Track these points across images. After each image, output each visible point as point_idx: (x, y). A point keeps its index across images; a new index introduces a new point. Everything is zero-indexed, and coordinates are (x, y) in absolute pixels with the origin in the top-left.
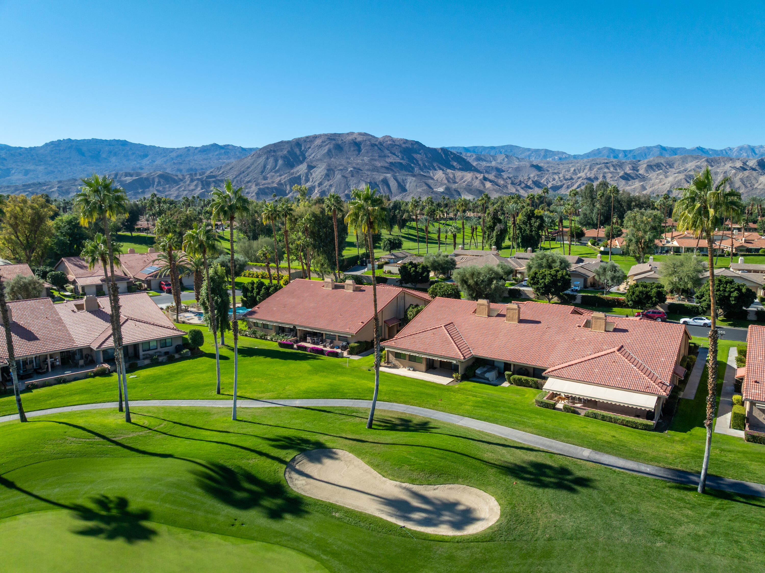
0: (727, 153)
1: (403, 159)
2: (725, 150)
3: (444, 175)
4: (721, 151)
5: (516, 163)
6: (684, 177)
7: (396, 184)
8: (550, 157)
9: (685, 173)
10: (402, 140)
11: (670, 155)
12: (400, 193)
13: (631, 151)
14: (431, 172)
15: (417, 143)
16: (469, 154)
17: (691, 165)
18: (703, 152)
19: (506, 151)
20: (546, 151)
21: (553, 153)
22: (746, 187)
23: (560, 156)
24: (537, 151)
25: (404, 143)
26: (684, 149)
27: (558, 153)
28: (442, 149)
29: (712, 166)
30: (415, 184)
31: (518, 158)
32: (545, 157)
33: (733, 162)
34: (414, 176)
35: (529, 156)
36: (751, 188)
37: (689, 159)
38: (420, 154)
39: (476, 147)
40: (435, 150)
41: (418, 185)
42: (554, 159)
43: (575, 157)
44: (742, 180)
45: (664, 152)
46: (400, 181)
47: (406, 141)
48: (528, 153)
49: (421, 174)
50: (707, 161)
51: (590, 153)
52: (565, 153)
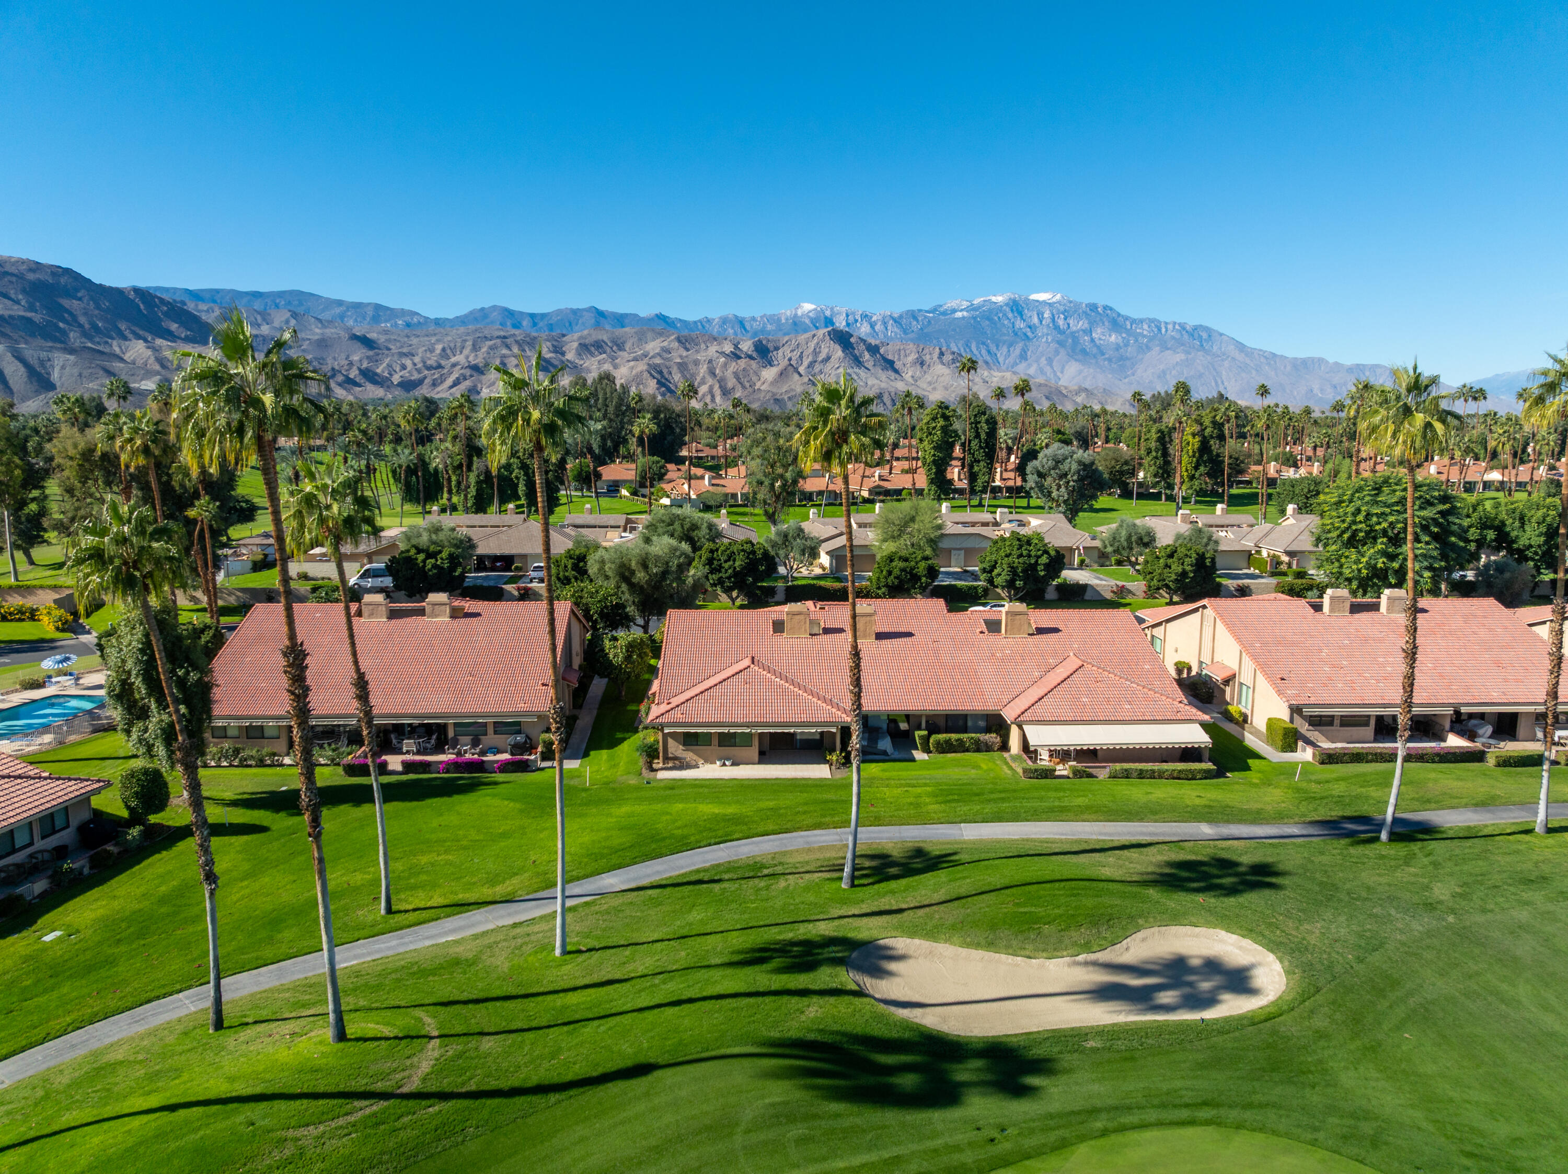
0: (703, 327)
1: (31, 308)
2: (700, 321)
3: (149, 352)
4: (695, 322)
5: (316, 332)
6: (645, 367)
7: (22, 369)
8: (386, 321)
9: (646, 360)
10: (23, 262)
11: (614, 326)
12: (37, 393)
13: (543, 316)
14: (115, 343)
15: (68, 271)
16: (203, 307)
17: (653, 346)
18: (667, 322)
19: (289, 303)
20: (378, 307)
21: (392, 313)
22: (744, 387)
23: (408, 318)
24: (357, 306)
25: (31, 270)
26: (636, 315)
27: (403, 312)
28: (136, 290)
29: (688, 350)
30: (76, 371)
31: (320, 321)
32: (376, 319)
33: (719, 344)
34: (72, 351)
35: (342, 317)
36: (750, 390)
37: (650, 335)
38: (80, 299)
39: (217, 291)
40: (119, 292)
41: (86, 373)
42: (396, 325)
43: (438, 322)
44: (736, 375)
45: (602, 320)
46: (34, 362)
47: (37, 267)
48: (338, 310)
49: (89, 348)
50: (679, 340)
51: (466, 316)
52: (418, 314)
